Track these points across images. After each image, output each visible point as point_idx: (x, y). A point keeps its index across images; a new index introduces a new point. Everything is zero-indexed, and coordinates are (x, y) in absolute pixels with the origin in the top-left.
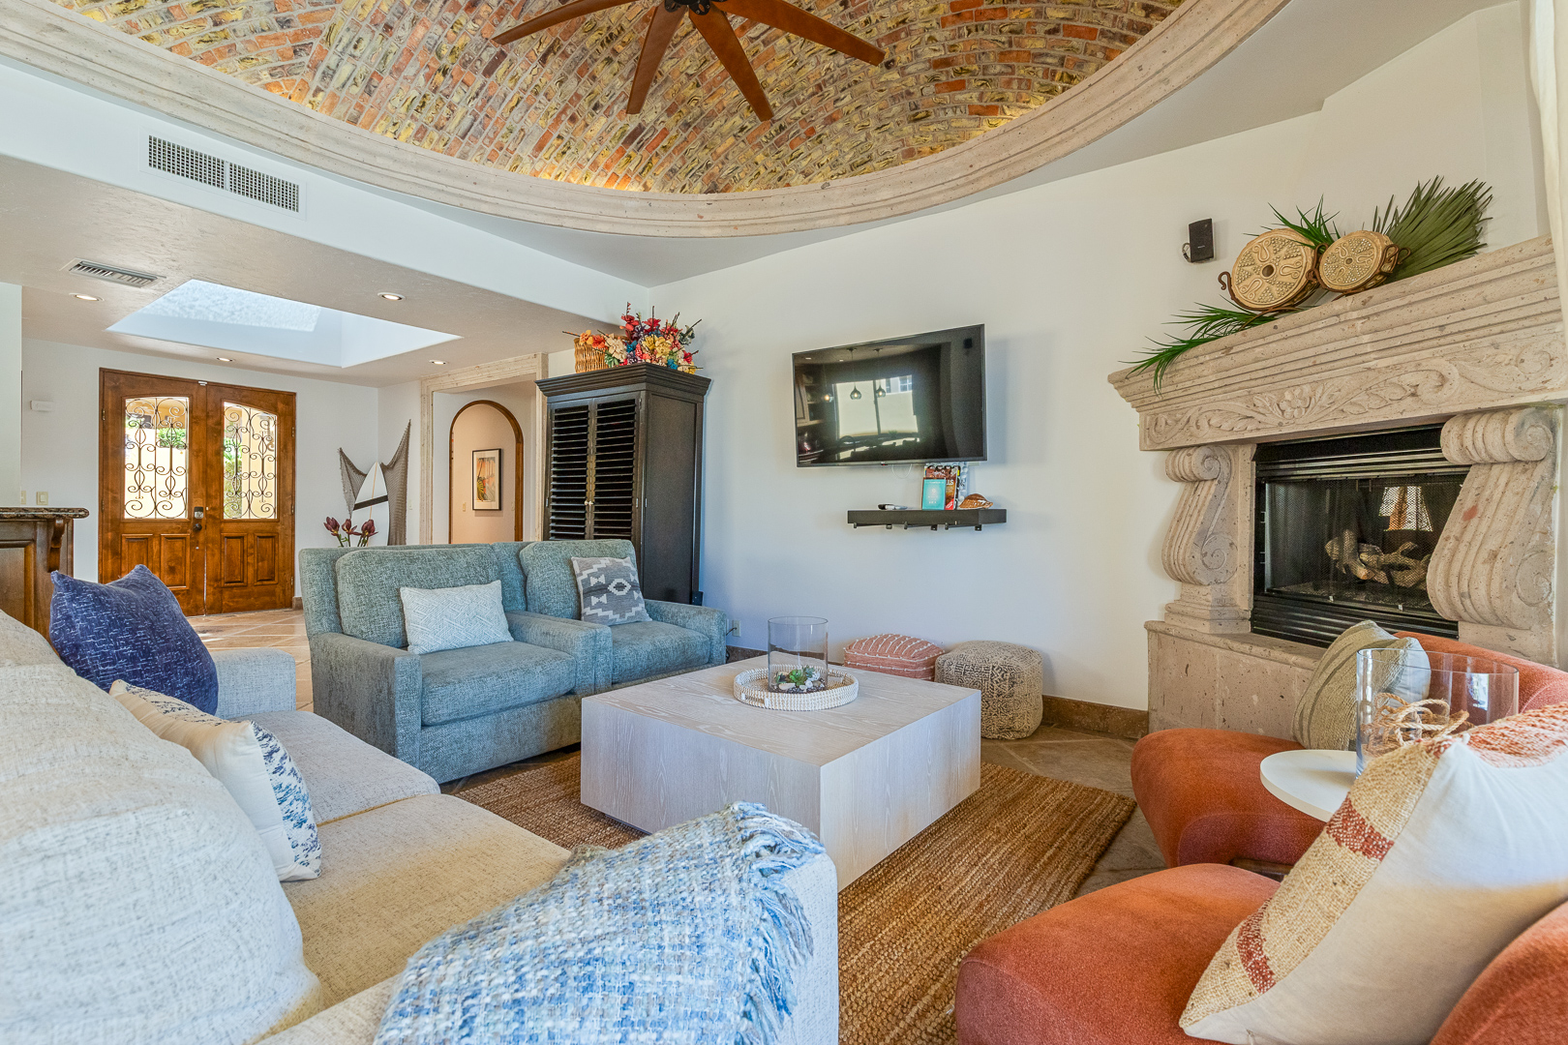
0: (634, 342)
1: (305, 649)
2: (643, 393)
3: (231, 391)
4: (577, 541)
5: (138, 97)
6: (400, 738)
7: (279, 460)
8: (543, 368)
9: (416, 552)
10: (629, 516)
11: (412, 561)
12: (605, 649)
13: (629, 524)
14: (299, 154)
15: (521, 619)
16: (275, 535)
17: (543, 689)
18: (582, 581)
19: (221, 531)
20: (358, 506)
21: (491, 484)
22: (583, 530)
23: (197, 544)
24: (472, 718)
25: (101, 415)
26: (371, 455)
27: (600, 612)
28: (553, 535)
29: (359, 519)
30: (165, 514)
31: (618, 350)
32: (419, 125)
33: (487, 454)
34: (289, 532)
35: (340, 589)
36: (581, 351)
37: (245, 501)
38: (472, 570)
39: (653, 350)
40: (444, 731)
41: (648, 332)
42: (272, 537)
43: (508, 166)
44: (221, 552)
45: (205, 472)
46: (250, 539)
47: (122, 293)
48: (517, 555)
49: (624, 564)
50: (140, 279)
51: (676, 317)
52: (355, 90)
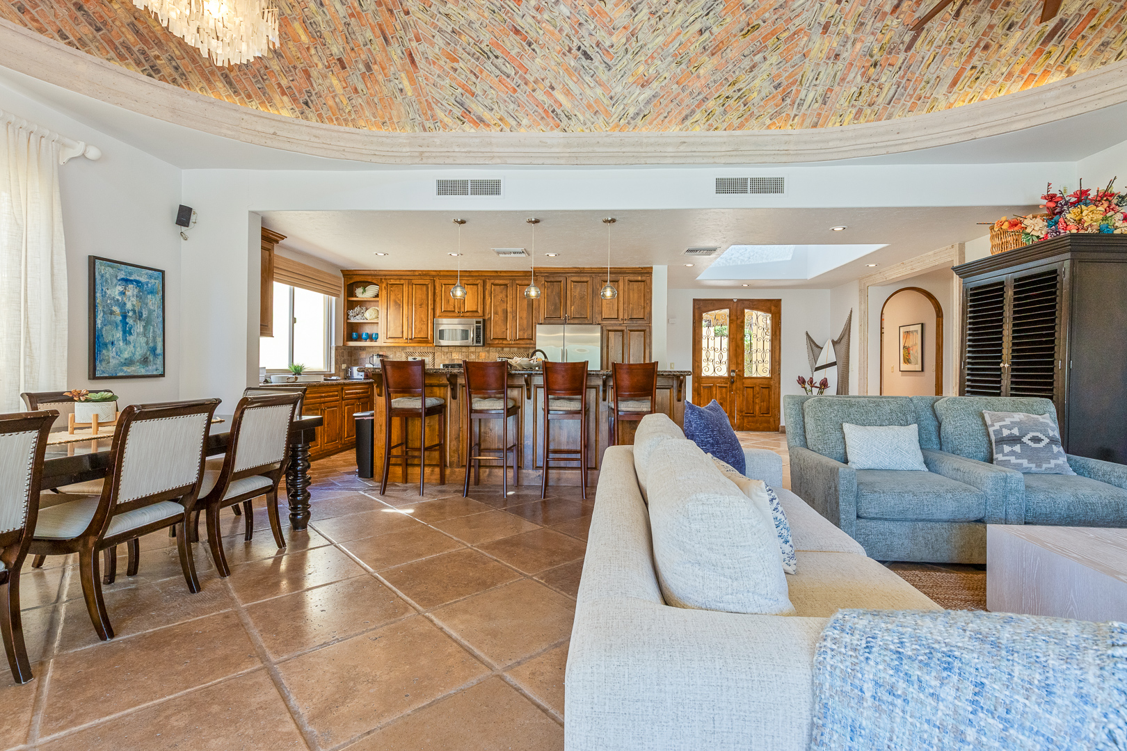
0: (1056, 218)
1: (786, 457)
2: (1067, 264)
3: (748, 302)
4: (989, 398)
5: (711, 160)
6: (842, 521)
7: (772, 341)
8: (960, 255)
9: (853, 400)
10: (1051, 377)
11: (851, 406)
12: (1017, 491)
13: (1051, 384)
14: (784, 159)
15: (935, 456)
16: (769, 387)
17: (953, 512)
18: (994, 431)
19: (743, 383)
20: (817, 369)
21: (915, 350)
22: (999, 388)
23: (732, 391)
24: (893, 520)
25: (694, 323)
26: (826, 334)
27: (1013, 459)
28: (968, 392)
29: (818, 377)
30: (719, 374)
31: (1037, 228)
32: (857, 108)
33: (912, 328)
34: (777, 385)
35: (806, 420)
36: (997, 236)
37: (754, 366)
38: (894, 415)
39: (1080, 220)
40: (872, 524)
41: (1074, 204)
42: (768, 387)
43: (926, 109)
44: (743, 395)
45: (736, 350)
46: (757, 388)
47: (703, 259)
48: (933, 406)
49: (1041, 420)
50: (710, 251)
51: (1111, 182)
52: (817, 105)
